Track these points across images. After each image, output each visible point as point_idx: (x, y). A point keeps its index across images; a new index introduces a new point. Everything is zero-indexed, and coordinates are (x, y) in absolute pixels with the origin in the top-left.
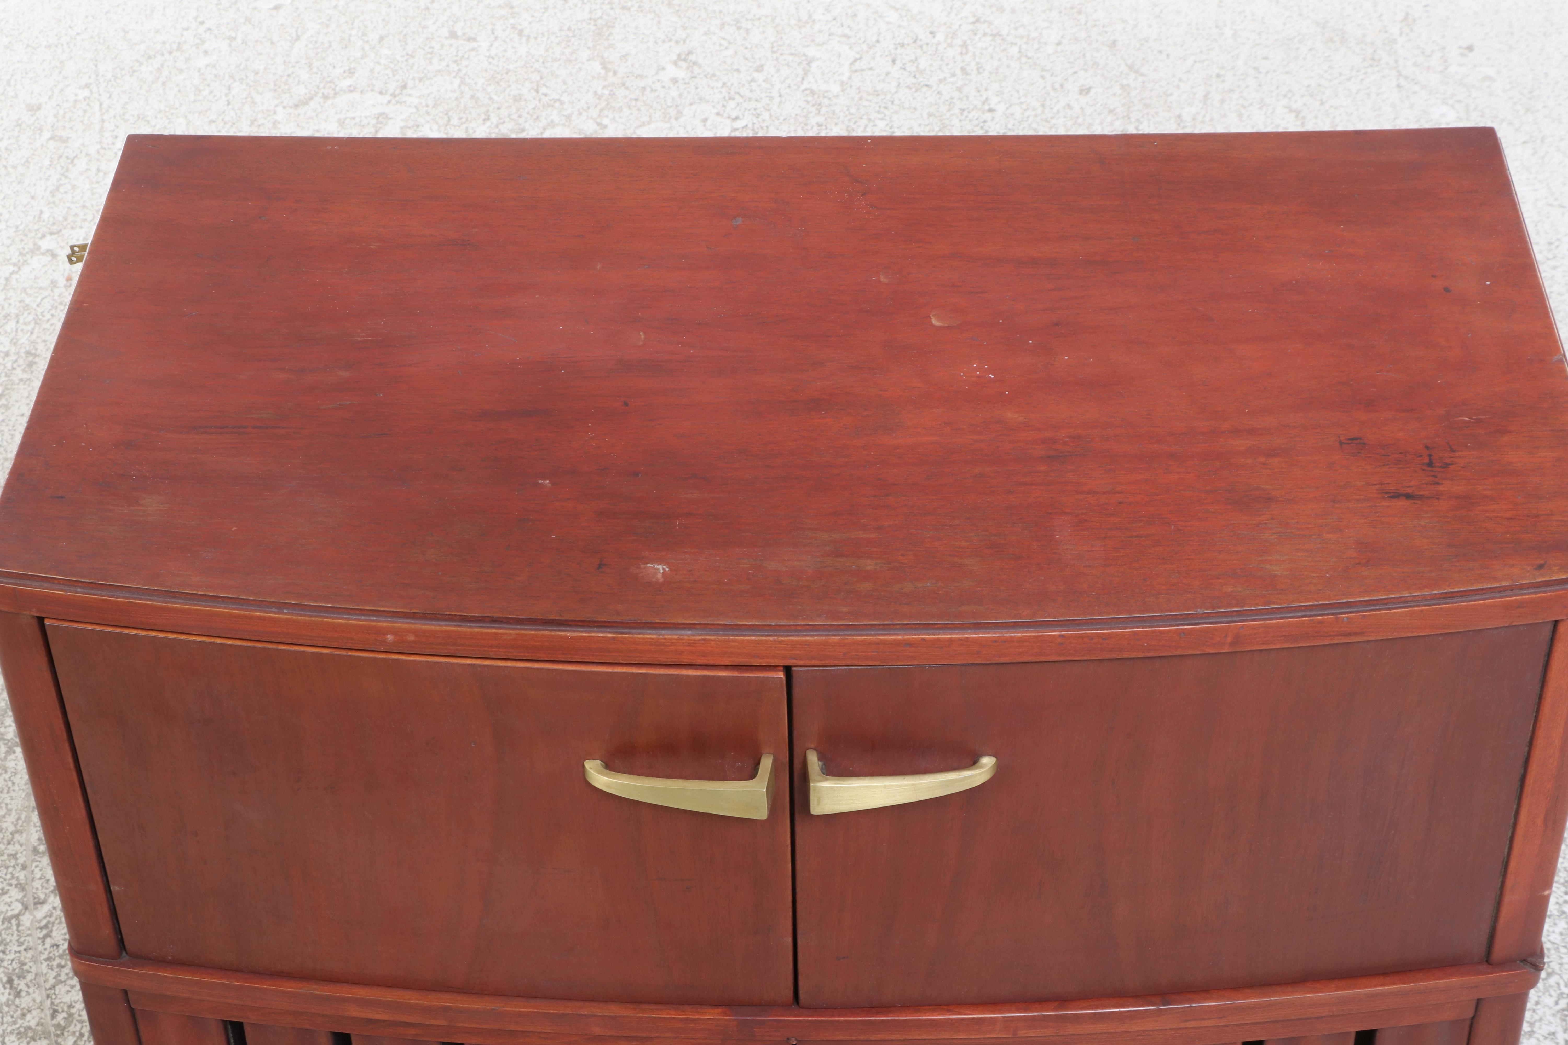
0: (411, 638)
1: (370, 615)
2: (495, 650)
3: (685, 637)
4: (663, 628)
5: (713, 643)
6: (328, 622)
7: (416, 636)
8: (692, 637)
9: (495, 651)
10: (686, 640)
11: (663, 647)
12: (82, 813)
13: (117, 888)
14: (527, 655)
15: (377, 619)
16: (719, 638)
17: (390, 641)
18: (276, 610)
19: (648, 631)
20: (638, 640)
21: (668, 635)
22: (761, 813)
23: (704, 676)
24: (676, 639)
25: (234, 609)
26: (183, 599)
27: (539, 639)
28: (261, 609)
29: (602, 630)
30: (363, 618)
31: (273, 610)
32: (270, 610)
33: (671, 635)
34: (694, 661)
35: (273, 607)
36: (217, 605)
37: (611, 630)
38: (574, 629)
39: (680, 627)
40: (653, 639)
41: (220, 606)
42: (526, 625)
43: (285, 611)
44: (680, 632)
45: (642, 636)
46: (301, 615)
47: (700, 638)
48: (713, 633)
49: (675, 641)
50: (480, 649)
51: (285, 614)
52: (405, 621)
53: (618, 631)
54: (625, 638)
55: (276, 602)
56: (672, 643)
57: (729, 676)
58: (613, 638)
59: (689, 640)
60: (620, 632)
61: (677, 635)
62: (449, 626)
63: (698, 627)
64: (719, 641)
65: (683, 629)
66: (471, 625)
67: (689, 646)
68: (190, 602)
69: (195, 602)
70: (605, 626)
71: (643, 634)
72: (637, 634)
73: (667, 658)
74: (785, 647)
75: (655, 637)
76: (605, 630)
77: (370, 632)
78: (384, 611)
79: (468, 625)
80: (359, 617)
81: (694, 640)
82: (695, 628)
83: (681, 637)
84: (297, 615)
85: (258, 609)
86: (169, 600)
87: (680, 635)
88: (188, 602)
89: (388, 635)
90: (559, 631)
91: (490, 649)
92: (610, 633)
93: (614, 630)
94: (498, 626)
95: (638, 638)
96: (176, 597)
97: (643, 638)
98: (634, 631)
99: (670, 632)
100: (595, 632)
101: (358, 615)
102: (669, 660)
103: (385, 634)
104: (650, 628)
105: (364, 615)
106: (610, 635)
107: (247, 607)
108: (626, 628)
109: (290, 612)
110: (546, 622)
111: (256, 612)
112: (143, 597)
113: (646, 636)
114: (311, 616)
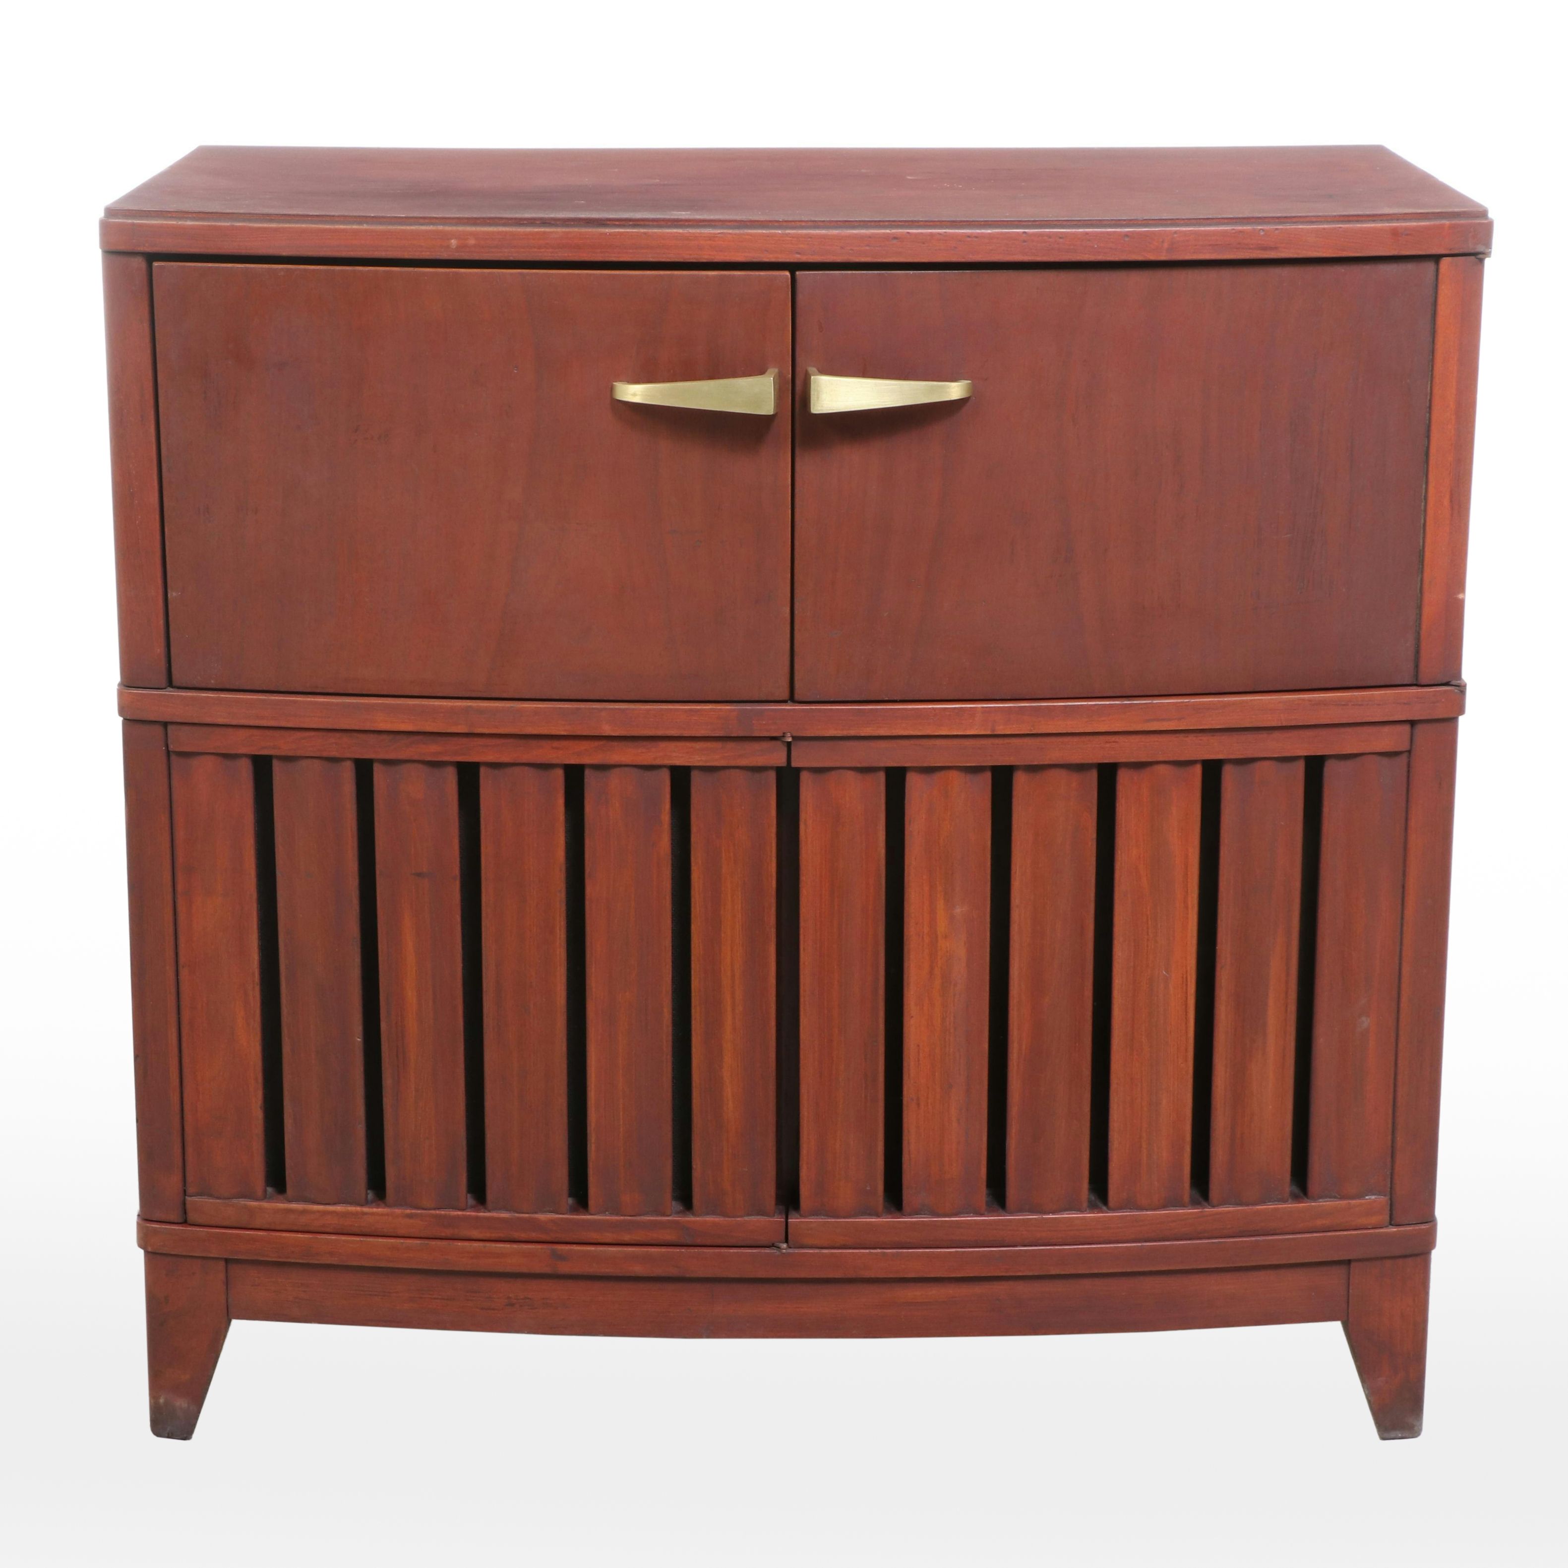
0: (472, 242)
1: (437, 224)
7: (476, 239)
10: (707, 234)
12: (154, 499)
13: (174, 594)
14: (570, 254)
16: (735, 232)
22: (767, 408)
23: (721, 275)
30: (432, 226)
34: (713, 258)
55: (359, 216)
56: (695, 237)
57: (742, 275)
58: (645, 233)
59: (709, 234)
64: (735, 235)
65: (705, 226)
67: (710, 240)
73: (690, 255)
74: (791, 240)
80: (429, 226)
81: (714, 234)
82: (715, 225)
89: (452, 239)
101: (428, 223)
103: (450, 239)
105: (433, 224)
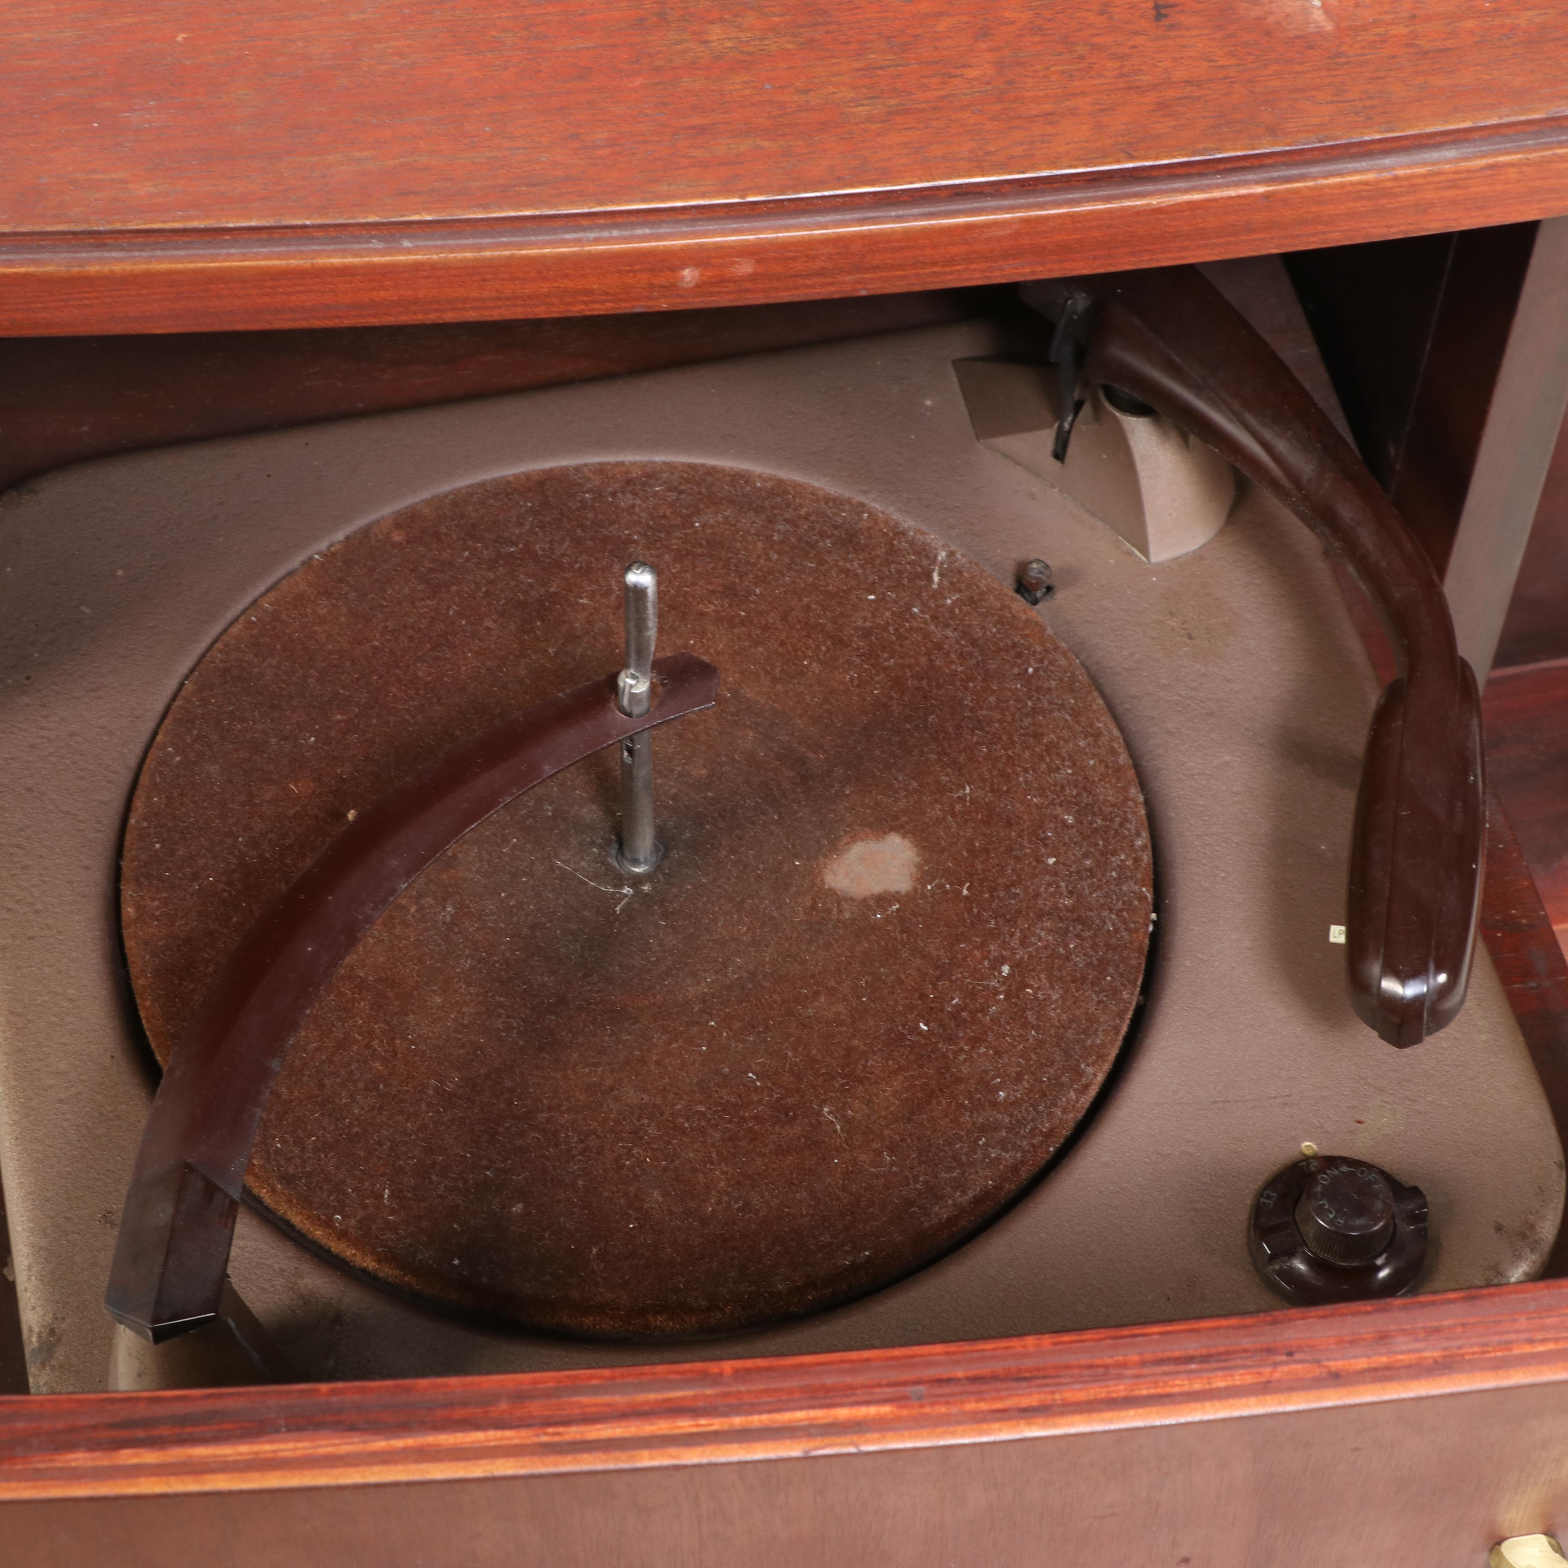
0: (746, 268)
1: (633, 225)
2: (959, 267)
3: (1447, 167)
4: (1386, 152)
5: (1512, 170)
6: (529, 258)
7: (758, 262)
8: (1464, 165)
9: (959, 271)
10: (1448, 173)
11: (1384, 201)
14: (1039, 268)
15: (653, 231)
16: (1529, 156)
17: (690, 282)
18: (380, 246)
19: (1349, 166)
20: (1329, 191)
21: (1401, 167)
24: (1424, 176)
25: (267, 257)
26: (123, 250)
27: (1078, 225)
28: (342, 247)
29: (1235, 178)
30: (615, 233)
31: (371, 245)
32: (366, 246)
33: (1409, 166)
34: (1454, 224)
35: (373, 237)
36: (218, 251)
37: (1255, 177)
38: (1164, 187)
39: (1432, 141)
40: (1366, 183)
41: (229, 255)
42: (1043, 192)
43: (406, 244)
44: (1435, 155)
45: (1338, 180)
46: (452, 250)
47: (1483, 162)
48: (1509, 145)
49: (1421, 181)
50: (920, 271)
51: (409, 251)
52: (726, 226)
53: (1275, 174)
54: (1296, 191)
55: (383, 224)
56: (1414, 185)
58: (1267, 196)
59: (1455, 173)
60: (1279, 177)
61: (1424, 164)
62: (846, 223)
63: (1476, 135)
64: (1528, 165)
65: (1437, 146)
66: (900, 212)
68: (144, 254)
69: (159, 253)
70: (1243, 169)
71: (1341, 175)
72: (1326, 177)
75: (1370, 176)
76: (1242, 178)
77: (637, 267)
78: (684, 209)
79: (893, 213)
80: (606, 234)
81: (1468, 171)
82: (1467, 140)
83: (1436, 168)
84: (442, 249)
85: (332, 247)
86: (84, 255)
87: (1433, 164)
88: (137, 254)
89: (683, 269)
90: (1129, 196)
91: (947, 269)
92: (1258, 183)
93: (1265, 175)
94: (970, 206)
95: (1329, 186)
96: (105, 245)
97: (1343, 185)
98: (1314, 170)
99: (1404, 159)
100: (1218, 187)
101: (602, 228)
102: (1393, 230)
103: (675, 269)
104: (1354, 157)
105: (617, 226)
106: (1260, 189)
107: (303, 248)
108: (1296, 164)
109: (420, 243)
110: (1094, 180)
111: (329, 257)
112: (11, 257)
113: (1349, 179)
114: (480, 248)
